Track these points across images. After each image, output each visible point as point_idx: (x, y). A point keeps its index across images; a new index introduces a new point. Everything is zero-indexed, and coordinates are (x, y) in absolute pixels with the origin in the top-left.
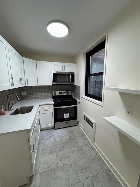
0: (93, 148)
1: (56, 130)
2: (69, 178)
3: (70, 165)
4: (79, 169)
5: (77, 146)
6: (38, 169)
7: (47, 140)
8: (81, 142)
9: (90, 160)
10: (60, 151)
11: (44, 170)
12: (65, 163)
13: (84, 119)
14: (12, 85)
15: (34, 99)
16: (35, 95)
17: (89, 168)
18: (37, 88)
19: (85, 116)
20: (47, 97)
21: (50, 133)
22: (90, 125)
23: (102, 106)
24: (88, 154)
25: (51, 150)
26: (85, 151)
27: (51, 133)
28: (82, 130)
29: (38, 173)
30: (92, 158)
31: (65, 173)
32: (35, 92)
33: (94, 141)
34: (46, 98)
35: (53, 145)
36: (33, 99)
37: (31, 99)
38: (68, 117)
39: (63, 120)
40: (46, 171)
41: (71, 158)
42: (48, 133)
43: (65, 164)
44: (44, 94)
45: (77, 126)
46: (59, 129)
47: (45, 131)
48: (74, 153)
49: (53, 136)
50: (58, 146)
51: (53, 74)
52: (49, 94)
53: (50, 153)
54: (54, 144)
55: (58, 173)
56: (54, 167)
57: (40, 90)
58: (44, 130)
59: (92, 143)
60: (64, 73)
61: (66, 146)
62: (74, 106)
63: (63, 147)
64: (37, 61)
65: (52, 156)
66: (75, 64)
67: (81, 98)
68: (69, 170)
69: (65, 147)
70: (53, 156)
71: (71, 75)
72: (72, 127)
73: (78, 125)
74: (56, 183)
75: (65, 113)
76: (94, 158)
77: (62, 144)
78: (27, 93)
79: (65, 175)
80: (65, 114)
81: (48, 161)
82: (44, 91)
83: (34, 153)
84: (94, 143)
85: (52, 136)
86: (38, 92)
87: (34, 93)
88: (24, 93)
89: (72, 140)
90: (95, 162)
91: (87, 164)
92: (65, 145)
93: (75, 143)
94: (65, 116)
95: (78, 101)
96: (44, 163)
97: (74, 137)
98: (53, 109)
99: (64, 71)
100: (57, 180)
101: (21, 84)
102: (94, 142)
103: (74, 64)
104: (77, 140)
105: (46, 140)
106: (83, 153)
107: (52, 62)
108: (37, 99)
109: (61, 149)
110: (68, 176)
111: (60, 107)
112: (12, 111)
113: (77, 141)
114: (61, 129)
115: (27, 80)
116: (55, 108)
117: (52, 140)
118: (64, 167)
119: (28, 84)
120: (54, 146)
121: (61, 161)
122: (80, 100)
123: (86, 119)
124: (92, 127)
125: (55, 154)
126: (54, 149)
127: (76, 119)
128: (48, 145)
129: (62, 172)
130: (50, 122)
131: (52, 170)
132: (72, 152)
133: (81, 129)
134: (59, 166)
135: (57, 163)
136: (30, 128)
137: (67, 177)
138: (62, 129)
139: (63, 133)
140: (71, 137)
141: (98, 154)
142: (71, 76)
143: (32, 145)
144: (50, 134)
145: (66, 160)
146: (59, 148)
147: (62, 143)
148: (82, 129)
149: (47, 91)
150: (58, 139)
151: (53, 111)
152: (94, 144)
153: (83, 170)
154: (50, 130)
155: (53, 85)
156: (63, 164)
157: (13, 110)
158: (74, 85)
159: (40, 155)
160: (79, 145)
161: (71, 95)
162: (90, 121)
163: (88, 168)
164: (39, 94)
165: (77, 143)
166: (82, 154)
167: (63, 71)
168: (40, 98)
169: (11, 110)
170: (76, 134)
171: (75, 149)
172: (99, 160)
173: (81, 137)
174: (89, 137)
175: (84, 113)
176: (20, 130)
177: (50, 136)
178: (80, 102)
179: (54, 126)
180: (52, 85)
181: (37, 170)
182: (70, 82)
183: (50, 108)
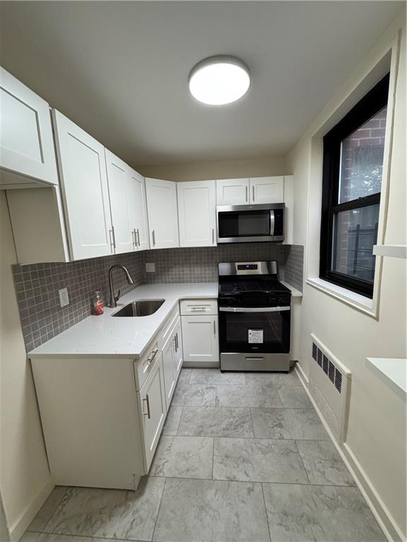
0: (335, 460)
1: (222, 375)
2: (238, 522)
3: (249, 485)
4: (275, 509)
5: (282, 438)
6: (163, 464)
7: (195, 397)
8: (296, 428)
9: (321, 496)
10: (225, 437)
11: (176, 474)
12: (235, 475)
13: (314, 356)
14: (113, 246)
15: (173, 282)
16: (176, 271)
17: (312, 521)
18: (178, 253)
19: (314, 346)
20: (205, 278)
21: (207, 380)
22: (331, 378)
23: (374, 315)
24: (316, 473)
25: (201, 427)
26: (305, 462)
27: (210, 378)
28: (307, 390)
29: (161, 474)
30: (328, 491)
31: (230, 504)
32: (175, 264)
33: (343, 439)
34: (202, 282)
35: (210, 415)
36: (169, 282)
37: (166, 282)
38: (261, 341)
39: (245, 347)
40: (180, 476)
41: (255, 466)
42: (201, 376)
43: (235, 477)
44: (198, 271)
45: (288, 375)
46: (231, 374)
47: (194, 370)
48: (268, 456)
49: (214, 388)
50: (222, 421)
51: (219, 213)
52: (208, 271)
53: (199, 434)
54: (212, 410)
55: (210, 494)
56: (202, 473)
57: (186, 260)
58: (192, 368)
59: (337, 441)
60: (251, 209)
61: (246, 426)
62: (279, 309)
63: (236, 427)
64: (178, 183)
65: (202, 443)
66: (287, 177)
67: (304, 285)
68: (243, 502)
69: (240, 430)
70: (204, 444)
71: (272, 212)
72: (274, 376)
73: (293, 372)
74: (201, 520)
75: (253, 329)
76: (339, 494)
77: (234, 417)
78: (156, 268)
79: (228, 508)
80: (250, 331)
81: (188, 453)
82: (197, 263)
83: (149, 418)
84: (345, 444)
85: (211, 387)
86: (183, 264)
87: (172, 267)
88: (151, 268)
89: (268, 415)
90: (338, 509)
91: (306, 507)
92: (244, 422)
93: (276, 426)
94: (250, 336)
95: (295, 293)
96: (179, 454)
97: (273, 407)
98: (217, 313)
99: (252, 203)
100: (204, 514)
101: (136, 243)
102: (345, 441)
103: (284, 178)
104: (283, 419)
105: (192, 397)
106: (297, 466)
107: (217, 181)
108: (180, 282)
109: (229, 432)
110: (237, 515)
111: (235, 310)
112: (118, 309)
113: (283, 422)
114: (237, 375)
115: (153, 233)
116: (222, 309)
117: (210, 399)
118: (229, 485)
119: (154, 243)
120: (212, 416)
121: (222, 465)
122: (301, 291)
123: (317, 354)
124: (338, 386)
125: (211, 439)
126: (211, 426)
127: (288, 352)
128: (195, 410)
129: (220, 498)
130: (209, 349)
131: (195, 481)
132: (259, 449)
133: (302, 386)
134: (216, 476)
135: (211, 466)
136: (139, 353)
137: (234, 518)
138: (243, 376)
139: (241, 386)
140: (265, 402)
141: (354, 485)
142: (272, 217)
143: (143, 397)
144: (205, 382)
145: (238, 467)
146: (225, 426)
147: (234, 415)
148: (305, 388)
149: (205, 263)
150: (224, 400)
151: (216, 318)
152: (341, 445)
153: (290, 518)
154: (207, 370)
155: (218, 244)
156: (228, 475)
157: (120, 305)
158: (283, 243)
159: (172, 431)
160: (286, 436)
161: (276, 276)
162: (332, 367)
163: (309, 521)
164: (183, 271)
165: (280, 426)
166: (293, 467)
167: (248, 204)
168: (187, 282)
169: (116, 305)
170: (283, 400)
171: (271, 443)
172: (354, 511)
173: (298, 413)
174: (328, 421)
175: (313, 335)
176: (118, 353)
177: (205, 386)
178: (301, 297)
179: (218, 361)
180: (215, 245)
181: (159, 467)
182: (269, 235)
183: (208, 309)
